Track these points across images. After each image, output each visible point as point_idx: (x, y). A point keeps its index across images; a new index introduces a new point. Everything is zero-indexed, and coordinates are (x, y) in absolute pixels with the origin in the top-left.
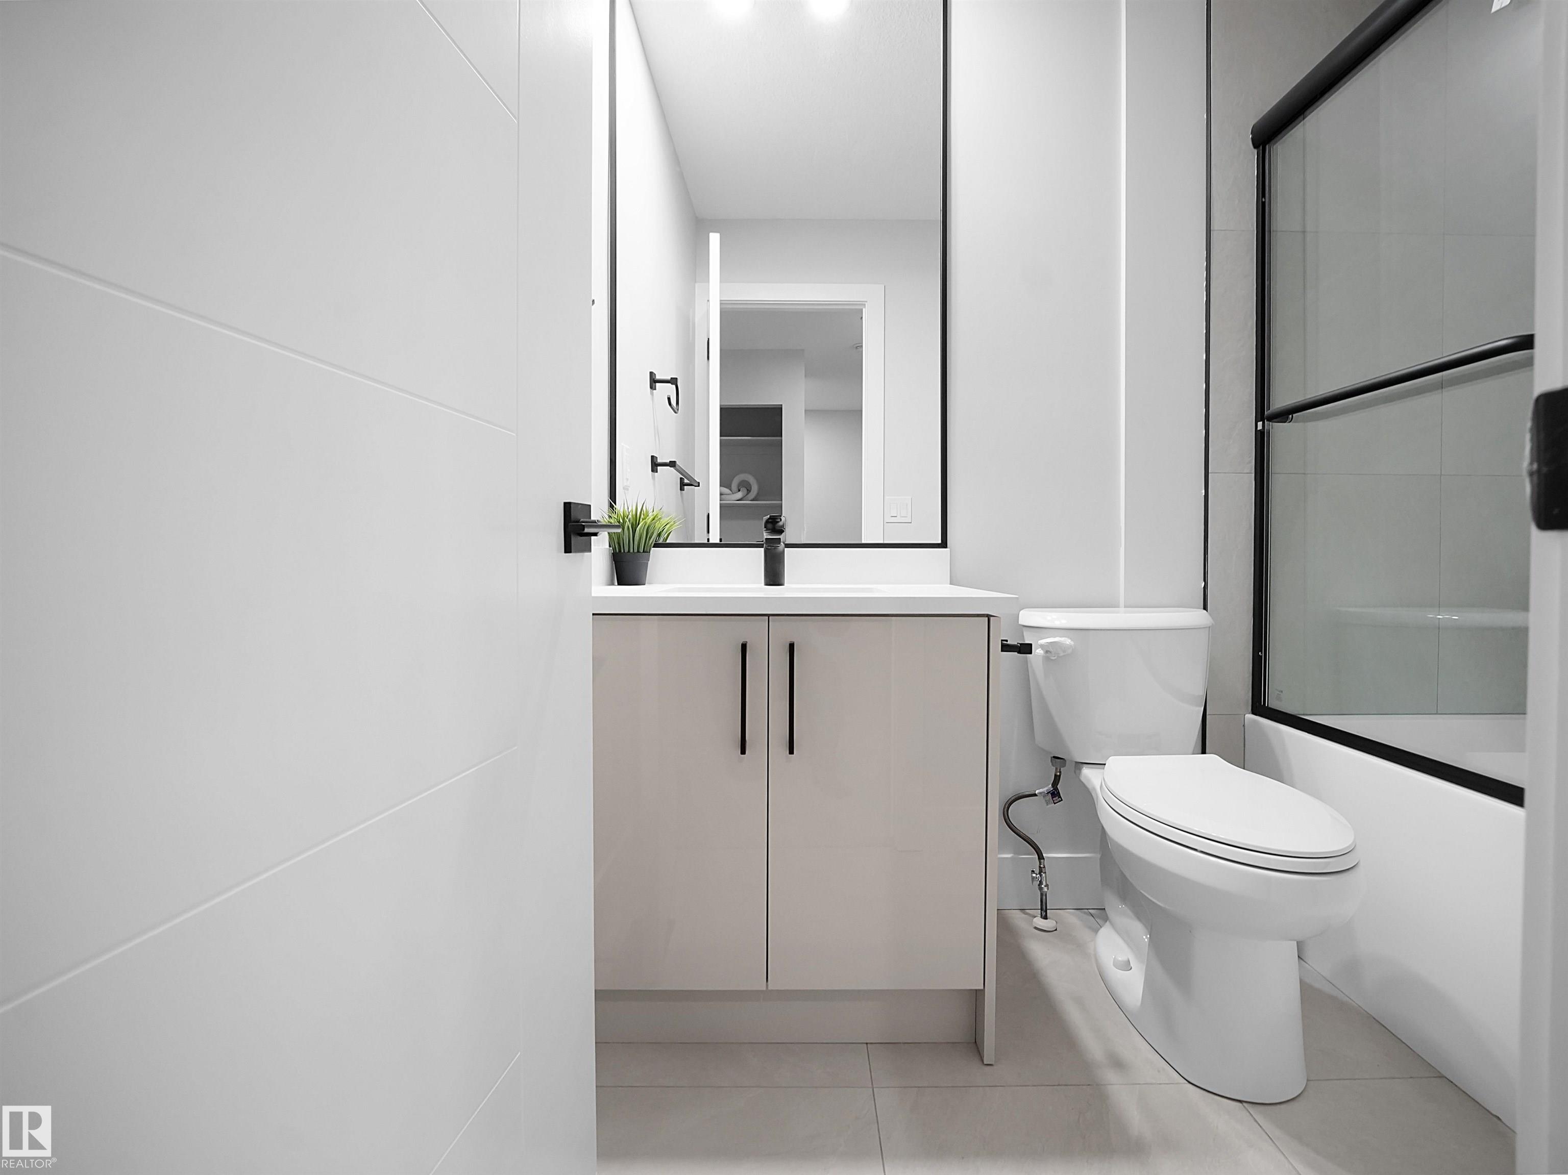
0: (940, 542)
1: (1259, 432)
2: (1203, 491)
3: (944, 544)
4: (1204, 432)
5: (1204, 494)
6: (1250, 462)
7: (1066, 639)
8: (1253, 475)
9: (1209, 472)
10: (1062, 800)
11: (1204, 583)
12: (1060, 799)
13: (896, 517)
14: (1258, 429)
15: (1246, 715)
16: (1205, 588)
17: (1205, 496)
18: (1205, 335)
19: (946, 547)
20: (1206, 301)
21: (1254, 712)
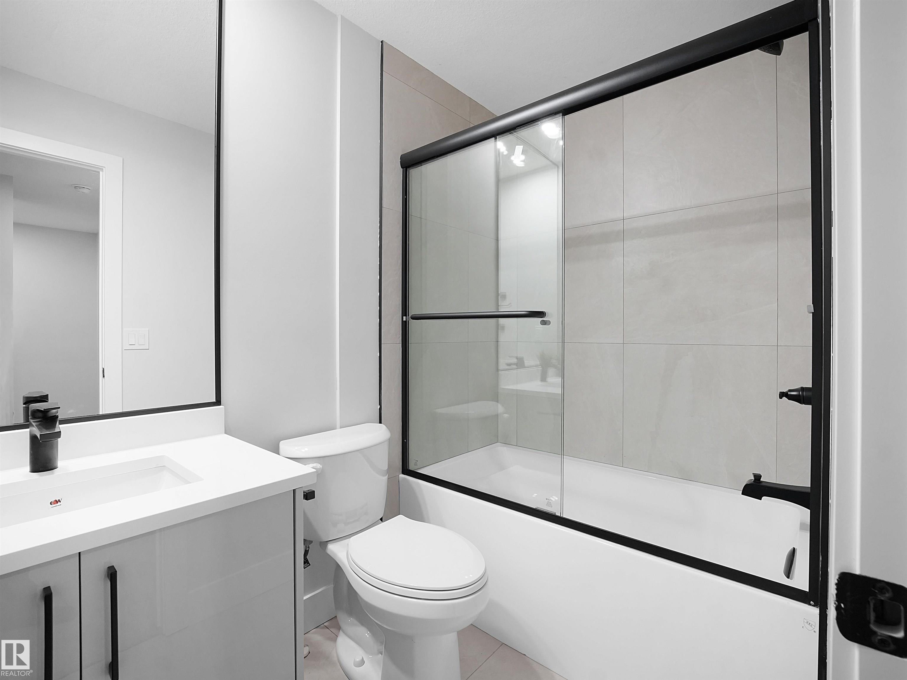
0: (215, 401)
1: (404, 322)
2: (379, 354)
3: (218, 402)
4: (379, 320)
5: (379, 356)
6: (399, 338)
7: (317, 464)
8: (401, 344)
9: (382, 343)
10: (310, 565)
11: (379, 406)
12: (308, 564)
13: (134, 345)
14: (404, 320)
15: (400, 475)
16: (380, 409)
17: (379, 357)
18: (379, 265)
19: (220, 405)
20: (379, 246)
21: (403, 473)
